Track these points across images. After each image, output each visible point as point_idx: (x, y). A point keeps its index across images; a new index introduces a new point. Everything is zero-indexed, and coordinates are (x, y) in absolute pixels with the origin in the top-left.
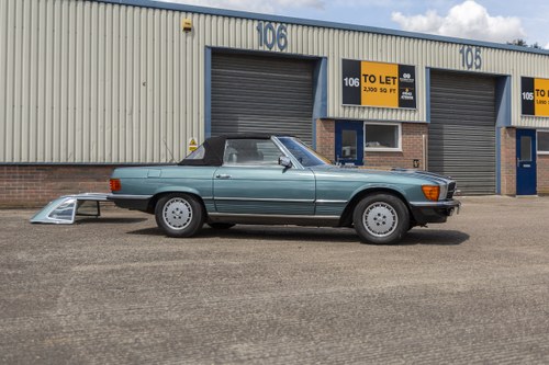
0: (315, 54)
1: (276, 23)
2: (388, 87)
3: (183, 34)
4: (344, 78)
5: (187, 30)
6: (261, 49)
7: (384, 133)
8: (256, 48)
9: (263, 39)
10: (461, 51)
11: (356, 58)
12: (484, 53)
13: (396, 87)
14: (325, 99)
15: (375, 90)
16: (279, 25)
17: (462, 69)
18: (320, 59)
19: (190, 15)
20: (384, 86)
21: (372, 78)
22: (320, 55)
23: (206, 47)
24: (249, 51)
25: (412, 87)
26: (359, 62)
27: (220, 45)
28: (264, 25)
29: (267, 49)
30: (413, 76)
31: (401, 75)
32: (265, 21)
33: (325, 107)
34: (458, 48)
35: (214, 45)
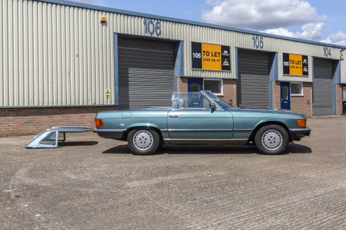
0: (177, 39)
1: (154, 19)
2: (216, 58)
3: (100, 25)
4: (192, 53)
5: (103, 22)
6: (146, 35)
7: (213, 85)
8: (143, 34)
9: (147, 29)
10: (253, 39)
11: (198, 41)
12: (265, 40)
13: (220, 58)
14: (182, 65)
15: (209, 60)
16: (156, 21)
17: (253, 48)
18: (179, 41)
19: (104, 13)
20: (214, 58)
21: (207, 53)
22: (179, 39)
23: (114, 33)
24: (139, 36)
25: (228, 58)
26: (200, 43)
27: (122, 32)
28: (148, 21)
29: (149, 35)
30: (229, 52)
31: (222, 52)
32: (148, 18)
33: (182, 70)
34: (252, 36)
35: (119, 32)
